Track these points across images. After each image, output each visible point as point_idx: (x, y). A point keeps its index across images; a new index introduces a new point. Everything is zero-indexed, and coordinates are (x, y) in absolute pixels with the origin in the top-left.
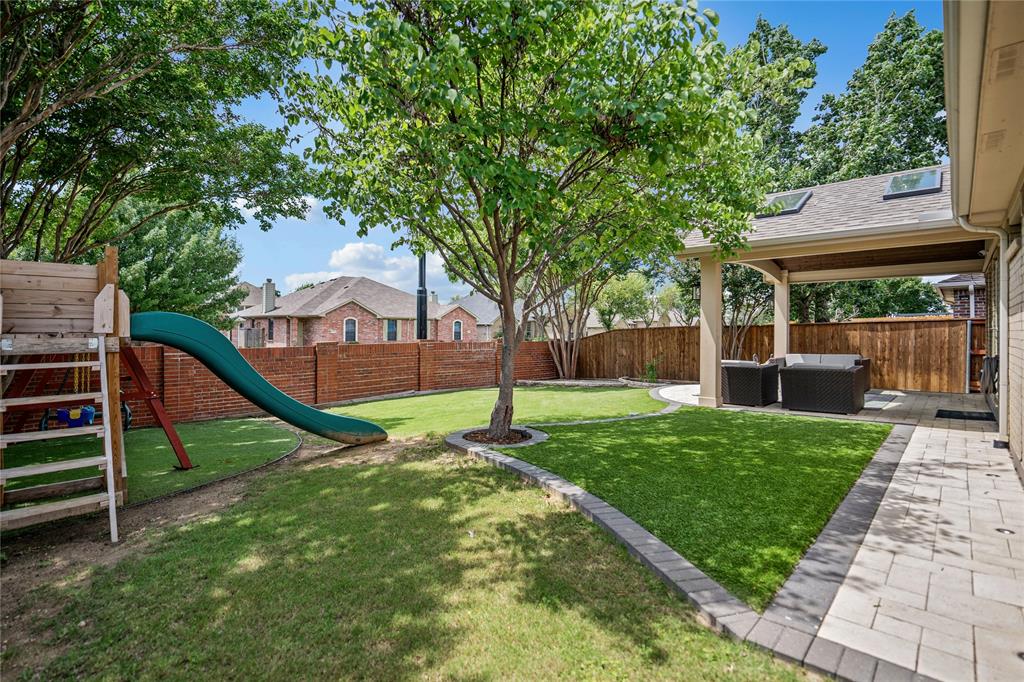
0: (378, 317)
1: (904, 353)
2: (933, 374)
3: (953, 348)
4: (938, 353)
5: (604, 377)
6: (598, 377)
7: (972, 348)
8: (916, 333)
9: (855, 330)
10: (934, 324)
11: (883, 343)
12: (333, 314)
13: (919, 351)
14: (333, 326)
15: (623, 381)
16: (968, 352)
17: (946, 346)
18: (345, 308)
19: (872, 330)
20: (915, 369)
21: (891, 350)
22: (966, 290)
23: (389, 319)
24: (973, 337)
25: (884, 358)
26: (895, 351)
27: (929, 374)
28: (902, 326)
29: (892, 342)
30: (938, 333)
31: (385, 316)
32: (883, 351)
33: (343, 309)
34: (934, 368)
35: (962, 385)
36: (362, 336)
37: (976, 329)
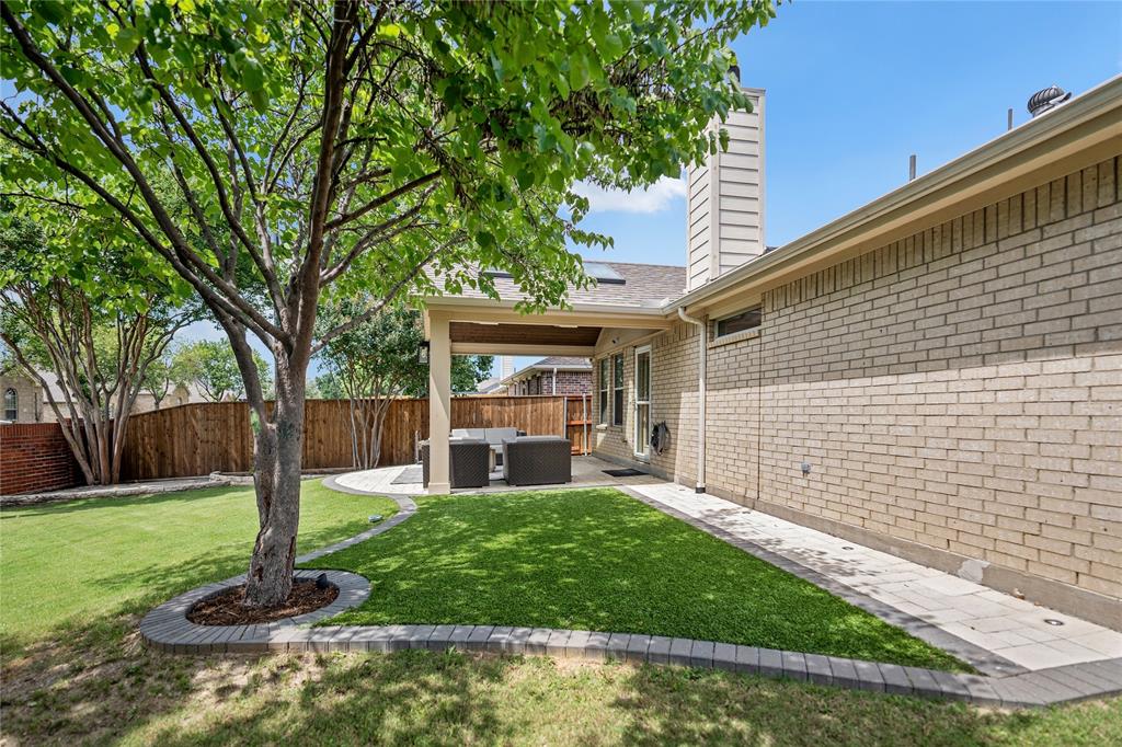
4: (546, 424)
5: (174, 476)
6: (161, 476)
7: (567, 419)
8: (532, 407)
9: (488, 405)
10: (544, 399)
15: (215, 478)
16: (565, 423)
17: (552, 418)
19: (501, 405)
22: (551, 372)
24: (568, 410)
28: (523, 401)
30: (546, 409)
37: (569, 403)
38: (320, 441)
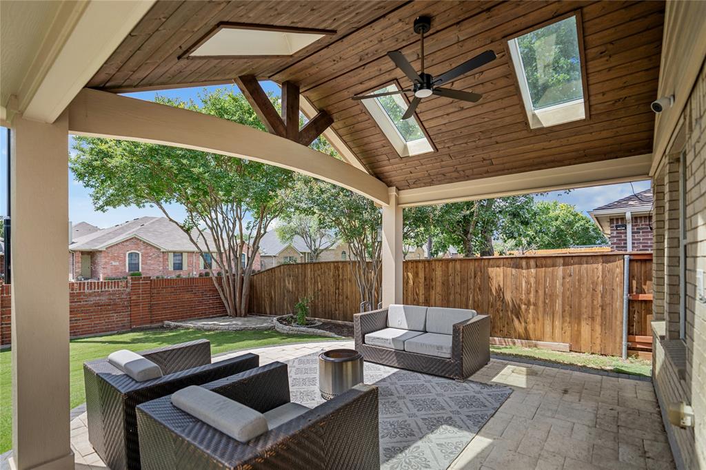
0: (162, 250)
1: (551, 297)
2: (583, 323)
3: (608, 292)
4: (589, 296)
6: (271, 313)
7: (630, 291)
8: (564, 270)
9: (498, 266)
10: (585, 259)
11: (528, 283)
12: (115, 248)
13: (568, 293)
14: (114, 259)
16: (625, 297)
17: (600, 288)
18: (128, 243)
20: (563, 317)
21: (537, 291)
22: (622, 218)
23: (174, 252)
24: (631, 277)
25: (529, 301)
26: (541, 293)
27: (579, 324)
28: (549, 261)
29: (537, 282)
30: (590, 273)
31: (170, 249)
32: (528, 293)
33: (125, 244)
34: (585, 316)
35: (618, 339)
36: (147, 267)
37: (636, 265)
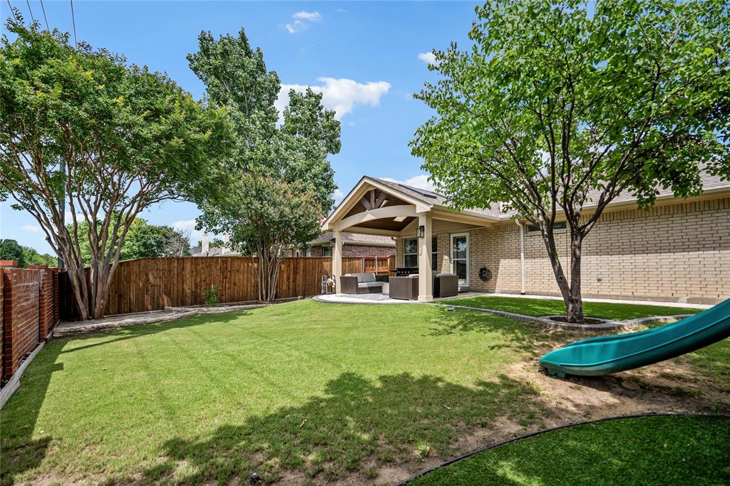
38: (235, 284)
